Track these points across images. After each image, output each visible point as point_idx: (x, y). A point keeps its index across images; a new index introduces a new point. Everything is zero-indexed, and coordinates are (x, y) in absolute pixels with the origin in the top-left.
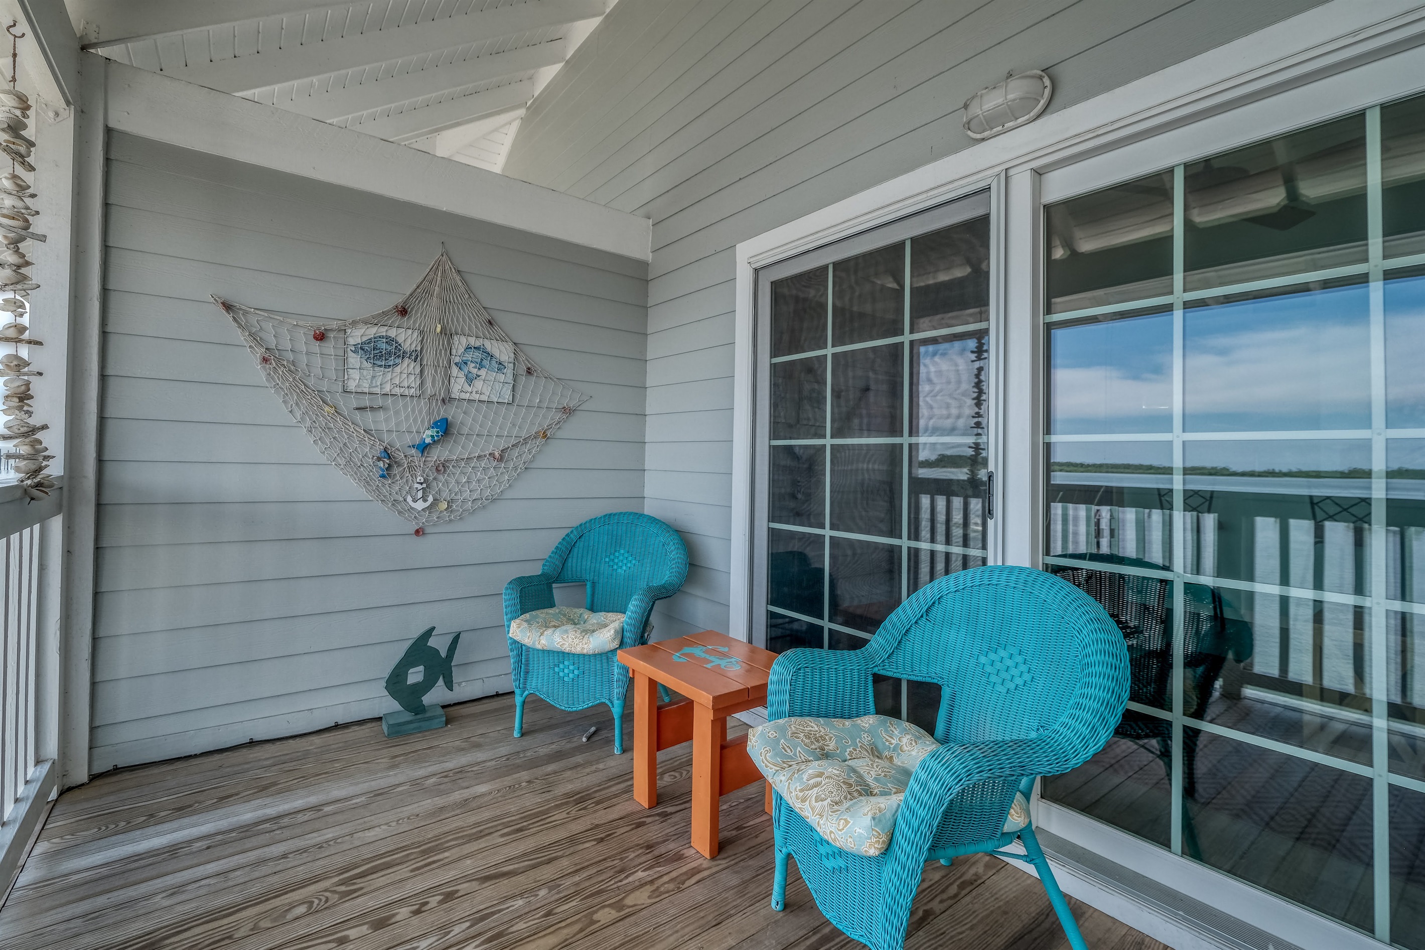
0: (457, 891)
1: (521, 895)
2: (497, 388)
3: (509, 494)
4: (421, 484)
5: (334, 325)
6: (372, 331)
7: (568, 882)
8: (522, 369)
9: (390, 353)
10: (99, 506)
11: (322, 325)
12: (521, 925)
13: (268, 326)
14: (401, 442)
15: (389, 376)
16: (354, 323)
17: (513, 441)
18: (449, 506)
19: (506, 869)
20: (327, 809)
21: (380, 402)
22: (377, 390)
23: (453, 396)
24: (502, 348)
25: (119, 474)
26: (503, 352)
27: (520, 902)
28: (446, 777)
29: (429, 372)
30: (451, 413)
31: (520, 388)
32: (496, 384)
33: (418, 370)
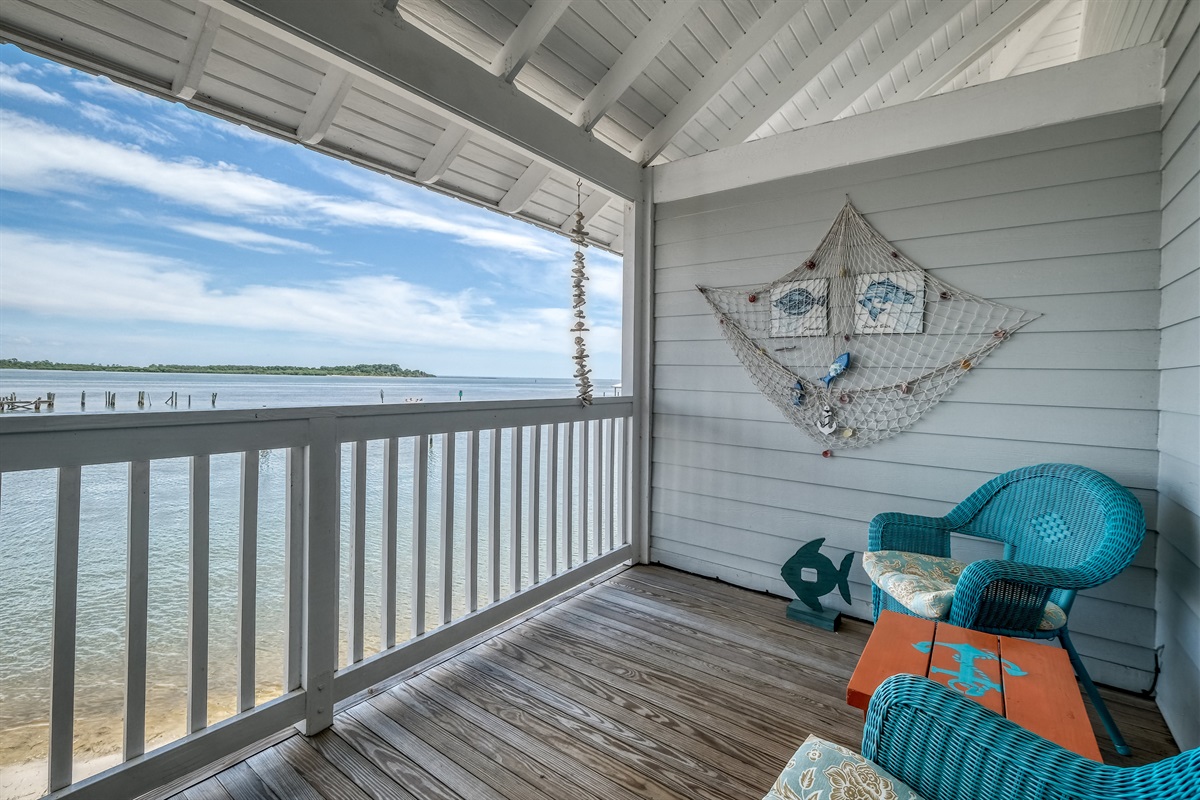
0: (678, 725)
1: (699, 761)
2: (905, 319)
3: (920, 428)
4: (828, 412)
5: (760, 288)
6: (788, 287)
7: (735, 785)
8: (935, 296)
9: (801, 302)
10: (653, 414)
11: (752, 290)
12: (672, 776)
13: (724, 298)
14: (812, 375)
15: (801, 321)
16: (775, 284)
17: (924, 372)
18: (854, 434)
19: (717, 740)
20: (699, 635)
21: (795, 343)
22: (792, 334)
23: (857, 332)
24: (910, 278)
25: (661, 396)
26: (911, 282)
27: (692, 765)
28: (779, 662)
29: (835, 312)
30: (855, 347)
31: (932, 318)
32: (903, 315)
33: (825, 312)
